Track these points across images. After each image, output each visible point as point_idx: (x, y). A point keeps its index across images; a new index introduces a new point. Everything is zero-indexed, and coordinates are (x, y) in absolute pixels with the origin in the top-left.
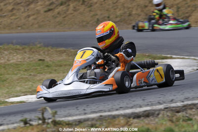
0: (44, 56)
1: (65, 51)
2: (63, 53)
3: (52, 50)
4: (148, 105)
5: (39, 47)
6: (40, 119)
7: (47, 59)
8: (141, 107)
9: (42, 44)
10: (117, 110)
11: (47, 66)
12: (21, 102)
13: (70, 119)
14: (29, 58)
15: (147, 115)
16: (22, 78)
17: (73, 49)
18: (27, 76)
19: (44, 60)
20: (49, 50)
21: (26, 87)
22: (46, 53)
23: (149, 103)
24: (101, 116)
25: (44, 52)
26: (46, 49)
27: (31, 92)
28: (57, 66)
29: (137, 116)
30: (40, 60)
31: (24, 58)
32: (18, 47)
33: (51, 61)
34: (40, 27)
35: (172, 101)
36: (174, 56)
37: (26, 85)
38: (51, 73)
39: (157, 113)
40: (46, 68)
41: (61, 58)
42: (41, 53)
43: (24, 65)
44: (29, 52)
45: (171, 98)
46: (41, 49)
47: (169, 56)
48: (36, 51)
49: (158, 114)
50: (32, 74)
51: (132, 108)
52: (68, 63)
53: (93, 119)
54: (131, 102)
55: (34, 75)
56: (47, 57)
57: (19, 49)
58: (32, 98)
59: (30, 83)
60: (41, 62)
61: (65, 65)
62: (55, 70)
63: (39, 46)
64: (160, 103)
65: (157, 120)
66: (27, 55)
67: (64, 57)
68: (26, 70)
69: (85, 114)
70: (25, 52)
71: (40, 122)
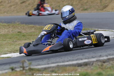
0: (21, 30)
1: (33, 27)
2: (32, 28)
3: (26, 26)
4: (86, 59)
5: (18, 25)
6: (21, 67)
7: (23, 31)
8: (82, 59)
9: (20, 22)
11: (23, 36)
12: (8, 57)
13: (39, 67)
14: (12, 31)
15: (86, 64)
16: (8, 43)
17: (39, 25)
18: (11, 42)
19: (21, 32)
20: (24, 26)
21: (11, 48)
22: (22, 28)
23: (87, 57)
24: (58, 65)
25: (21, 28)
26: (22, 25)
27: (14, 51)
28: (29, 35)
29: (80, 65)
30: (19, 32)
31: (9, 31)
33: (25, 32)
34: (18, 12)
35: (100, 56)
36: (99, 29)
37: (10, 47)
38: (25, 40)
39: (92, 63)
40: (22, 37)
41: (31, 31)
42: (19, 28)
43: (9, 35)
44: (12, 27)
45: (99, 54)
47: (97, 29)
48: (16, 27)
49: (93, 64)
50: (14, 40)
51: (76, 60)
52: (35, 34)
53: (53, 67)
54: (75, 57)
55: (16, 41)
56: (23, 30)
57: (6, 26)
58: (14, 55)
59: (13, 46)
60: (19, 33)
61: (34, 35)
62: (28, 38)
63: (17, 23)
64: (93, 57)
65: (92, 67)
66: (11, 29)
67: (33, 30)
68: (10, 38)
69: (48, 64)
70: (10, 27)
71: (22, 69)
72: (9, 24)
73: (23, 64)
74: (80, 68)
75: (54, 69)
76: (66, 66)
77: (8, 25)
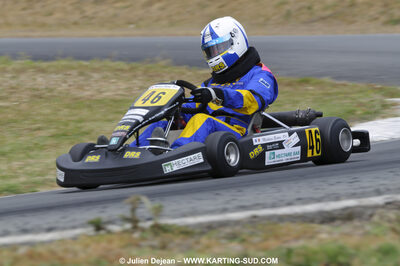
3: (189, 73)
4: (353, 196)
6: (127, 220)
8: (337, 198)
10: (290, 204)
13: (191, 220)
15: (348, 216)
23: (359, 191)
24: (255, 217)
26: (177, 71)
29: (328, 218)
31: (131, 89)
32: (122, 65)
39: (369, 212)
44: (142, 76)
46: (167, 70)
48: (158, 76)
49: (371, 216)
51: (319, 200)
53: (237, 223)
54: (325, 186)
57: (122, 70)
63: (162, 63)
64: (379, 192)
65: (368, 227)
66: (138, 83)
70: (135, 77)
71: (128, 226)
72: (134, 64)
73: (133, 210)
74: (326, 227)
75: (237, 228)
76: (282, 218)
77: (132, 69)
